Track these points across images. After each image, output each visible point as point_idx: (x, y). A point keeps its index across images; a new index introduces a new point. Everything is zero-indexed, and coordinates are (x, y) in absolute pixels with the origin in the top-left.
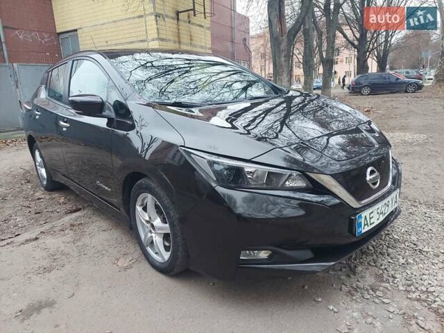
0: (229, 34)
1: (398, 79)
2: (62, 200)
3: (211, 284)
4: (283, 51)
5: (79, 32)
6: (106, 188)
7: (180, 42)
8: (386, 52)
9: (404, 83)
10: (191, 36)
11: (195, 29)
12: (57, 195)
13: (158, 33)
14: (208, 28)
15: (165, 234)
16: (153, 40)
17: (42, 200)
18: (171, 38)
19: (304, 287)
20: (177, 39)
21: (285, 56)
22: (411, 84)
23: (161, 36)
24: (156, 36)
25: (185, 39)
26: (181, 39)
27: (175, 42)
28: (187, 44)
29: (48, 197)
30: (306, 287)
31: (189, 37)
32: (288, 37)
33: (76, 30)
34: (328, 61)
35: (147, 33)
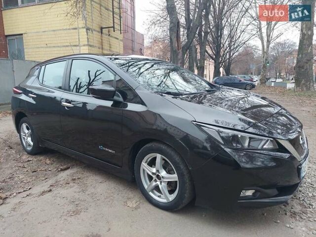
0: (131, 45)
1: (241, 81)
2: (48, 161)
3: (204, 216)
4: (179, 59)
5: (24, 36)
6: (110, 151)
7: (102, 48)
8: (230, 64)
9: (244, 83)
10: (110, 45)
11: (113, 41)
12: (42, 158)
13: (88, 41)
14: (121, 40)
15: (168, 182)
16: (84, 45)
17: (31, 162)
18: (97, 45)
19: (263, 214)
20: (100, 46)
21: (181, 63)
22: (248, 84)
23: (90, 43)
24: (86, 43)
25: (106, 46)
26: (103, 47)
27: (99, 48)
28: (107, 50)
29: (35, 160)
30: (265, 214)
31: (109, 45)
32: (182, 51)
33: (22, 34)
34: (201, 68)
35: (79, 40)
